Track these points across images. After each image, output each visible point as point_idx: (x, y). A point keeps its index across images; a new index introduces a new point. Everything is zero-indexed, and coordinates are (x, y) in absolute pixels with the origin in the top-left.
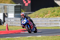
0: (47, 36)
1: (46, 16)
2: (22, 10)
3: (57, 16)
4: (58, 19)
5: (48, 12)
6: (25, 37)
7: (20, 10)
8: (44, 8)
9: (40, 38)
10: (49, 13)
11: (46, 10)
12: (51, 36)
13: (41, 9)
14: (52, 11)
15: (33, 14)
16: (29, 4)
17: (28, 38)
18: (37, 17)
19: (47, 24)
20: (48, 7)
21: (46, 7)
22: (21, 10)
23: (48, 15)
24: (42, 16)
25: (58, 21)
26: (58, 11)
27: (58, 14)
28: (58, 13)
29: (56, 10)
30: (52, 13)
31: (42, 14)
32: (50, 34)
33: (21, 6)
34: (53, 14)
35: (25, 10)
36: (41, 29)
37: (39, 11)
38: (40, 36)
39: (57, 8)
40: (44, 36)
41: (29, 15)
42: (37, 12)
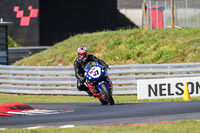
0: (95, 127)
2: (10, 39)
3: (129, 58)
4: (129, 68)
5: (96, 45)
6: (20, 129)
7: (4, 41)
10: (100, 50)
11: (90, 39)
12: (108, 128)
13: (73, 35)
14: (112, 43)
15: (45, 52)
16: (32, 19)
17: (32, 132)
18: (60, 61)
20: (95, 31)
21: (90, 31)
22: (7, 39)
23: (97, 55)
25: (131, 76)
26: (130, 42)
27: (130, 52)
28: (131, 48)
29: (124, 39)
30: (112, 48)
32: (107, 121)
33: (6, 26)
34: (112, 52)
37: (66, 42)
38: (72, 126)
39: (128, 31)
40: (84, 127)
41: (32, 57)
42: (60, 47)
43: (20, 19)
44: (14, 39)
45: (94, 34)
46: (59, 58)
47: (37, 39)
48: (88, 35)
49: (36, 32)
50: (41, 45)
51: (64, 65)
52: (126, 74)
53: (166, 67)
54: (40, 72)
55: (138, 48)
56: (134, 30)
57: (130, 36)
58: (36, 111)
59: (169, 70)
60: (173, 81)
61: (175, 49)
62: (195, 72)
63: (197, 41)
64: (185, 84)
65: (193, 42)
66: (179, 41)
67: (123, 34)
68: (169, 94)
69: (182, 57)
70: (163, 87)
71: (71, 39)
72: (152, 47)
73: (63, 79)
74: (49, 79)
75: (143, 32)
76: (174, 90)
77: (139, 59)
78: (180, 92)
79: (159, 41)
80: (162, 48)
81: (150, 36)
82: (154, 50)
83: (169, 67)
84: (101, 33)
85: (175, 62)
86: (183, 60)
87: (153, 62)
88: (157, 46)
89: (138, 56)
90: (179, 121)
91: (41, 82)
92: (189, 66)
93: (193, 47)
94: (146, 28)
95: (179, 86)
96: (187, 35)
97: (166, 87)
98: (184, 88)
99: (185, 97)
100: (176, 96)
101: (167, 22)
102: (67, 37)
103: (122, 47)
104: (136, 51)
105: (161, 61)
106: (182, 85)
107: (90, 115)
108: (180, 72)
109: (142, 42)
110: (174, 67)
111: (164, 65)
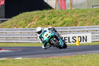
0: (32, 59)
1: (29, 25)
3: (49, 24)
5: (32, 18)
9: (19, 60)
10: (35, 20)
11: (30, 15)
12: (39, 59)
13: (21, 13)
14: (40, 17)
17: (1, 61)
18: (15, 26)
19: (31, 39)
21: (30, 11)
23: (33, 23)
24: (22, 25)
26: (49, 16)
27: (49, 21)
28: (50, 19)
29: (46, 15)
31: (23, 22)
34: (40, 21)
36: (22, 46)
37: (18, 16)
38: (21, 58)
39: (49, 11)
41: (2, 24)
42: (15, 19)
45: (32, 12)
46: (14, 24)
47: (4, 15)
48: (28, 13)
49: (3, 12)
50: (6, 18)
51: (17, 28)
53: (67, 29)
54: (5, 31)
55: (53, 19)
56: (51, 10)
57: (49, 13)
58: (3, 51)
60: (71, 36)
61: (72, 19)
62: (82, 31)
63: (83, 16)
65: (81, 16)
66: (74, 16)
67: (46, 12)
68: (69, 42)
69: (76, 23)
70: (66, 39)
71: (20, 15)
72: (60, 18)
73: (16, 35)
74: (9, 35)
75: (56, 11)
76: (71, 40)
77: (54, 25)
78: (74, 41)
79: (64, 16)
80: (65, 19)
81: (59, 13)
82: (62, 20)
83: (69, 29)
84: (35, 12)
85: (72, 26)
86: (76, 25)
87: (61, 26)
88: (63, 18)
89: (53, 23)
90: (74, 56)
91: (5, 36)
92: (79, 28)
93: (81, 19)
94: (57, 9)
95: (74, 38)
96: (78, 12)
97: (67, 39)
98: (76, 39)
99: (77, 43)
100: (72, 43)
101: (68, 6)
102: (18, 14)
103: (45, 19)
104: (52, 21)
105: (65, 25)
106: (76, 37)
107: (30, 53)
108: (75, 31)
109: (55, 16)
110: (71, 29)
111: (67, 27)
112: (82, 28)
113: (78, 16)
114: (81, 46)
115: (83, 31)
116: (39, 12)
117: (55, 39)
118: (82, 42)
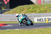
1: (22, 12)
3: (32, 12)
5: (24, 9)
8: (20, 5)
9: (17, 31)
10: (25, 10)
11: (22, 7)
12: (27, 30)
13: (18, 6)
14: (28, 8)
15: (11, 10)
16: (8, 2)
17: (7, 31)
18: (15, 13)
22: (1, 7)
23: (24, 11)
24: (19, 12)
25: (33, 16)
26: (33, 8)
27: (33, 10)
28: (33, 9)
29: (31, 7)
30: (28, 9)
31: (19, 11)
33: (1, 4)
34: (28, 10)
35: (5, 8)
37: (16, 8)
38: (18, 29)
40: (21, 30)
41: (8, 12)
42: (15, 9)
43: (5, 2)
44: (3, 7)
45: (24, 6)
46: (14, 12)
47: (9, 7)
49: (9, 5)
52: (32, 16)
53: (42, 14)
54: (10, 16)
55: (35, 9)
56: (34, 5)
57: (33, 6)
58: (9, 26)
59: (43, 15)
60: (44, 18)
61: (44, 9)
63: (50, 8)
64: (47, 19)
65: (49, 8)
66: (45, 7)
67: (31, 6)
68: (43, 21)
69: (46, 12)
70: (41, 19)
72: (38, 9)
74: (12, 17)
75: (36, 5)
76: (44, 20)
77: (35, 12)
78: (45, 21)
79: (40, 7)
81: (38, 6)
82: (39, 10)
83: (43, 14)
85: (44, 13)
86: (46, 13)
87: (39, 13)
88: (40, 9)
91: (10, 18)
92: (48, 14)
93: (49, 9)
96: (47, 6)
97: (42, 19)
99: (47, 22)
100: (44, 22)
103: (31, 9)
104: (34, 10)
105: (40, 13)
108: (46, 16)
110: (44, 14)
111: (41, 14)
112: (49, 14)
113: (47, 8)
114: (49, 23)
115: (50, 15)
116: (27, 5)
117: (25, 20)
118: (49, 21)
